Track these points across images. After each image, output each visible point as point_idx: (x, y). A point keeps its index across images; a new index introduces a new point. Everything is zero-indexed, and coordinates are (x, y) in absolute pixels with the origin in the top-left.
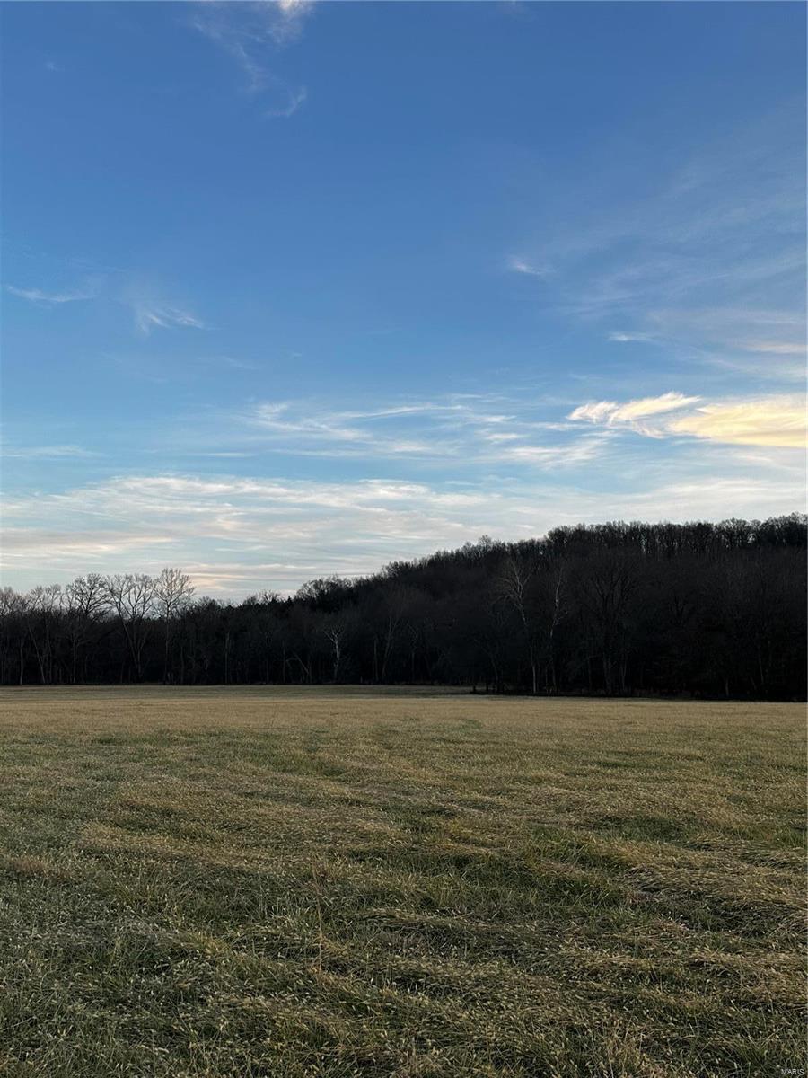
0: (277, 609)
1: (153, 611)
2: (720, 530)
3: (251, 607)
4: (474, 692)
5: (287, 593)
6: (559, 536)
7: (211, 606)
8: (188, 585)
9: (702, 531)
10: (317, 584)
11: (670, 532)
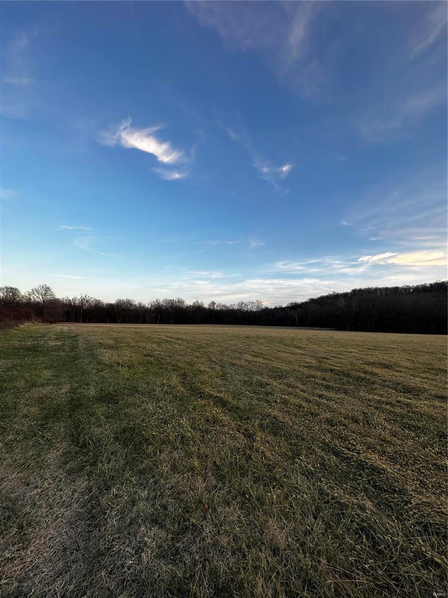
0: (282, 309)
1: (254, 309)
2: (402, 288)
3: (276, 309)
4: (331, 330)
5: (284, 306)
6: (354, 291)
7: (267, 309)
8: (262, 304)
9: (396, 289)
10: (291, 303)
11: (387, 289)
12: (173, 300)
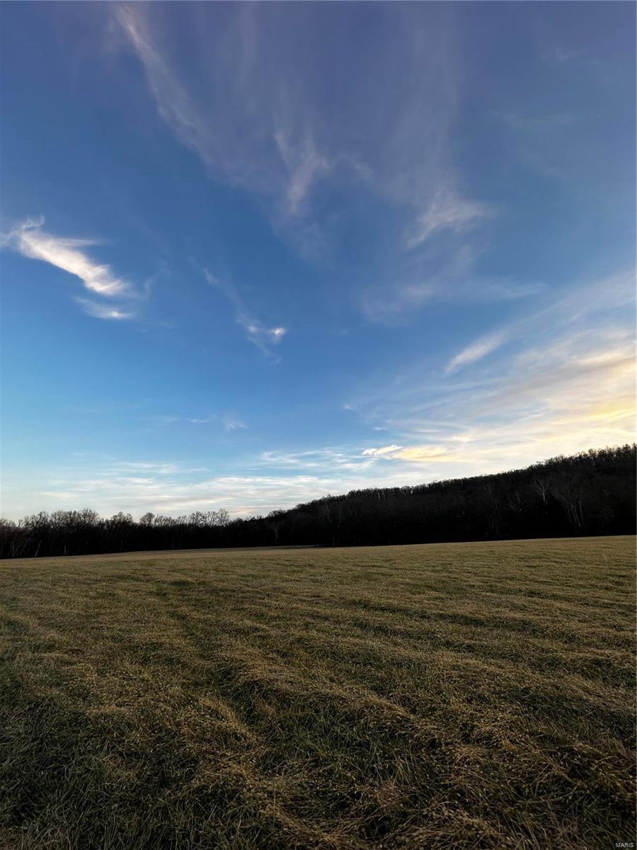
2: (402, 490)
3: (253, 520)
5: (265, 516)
6: (352, 493)
7: (240, 521)
9: (396, 490)
10: (274, 512)
11: (387, 491)
12: (75, 512)
